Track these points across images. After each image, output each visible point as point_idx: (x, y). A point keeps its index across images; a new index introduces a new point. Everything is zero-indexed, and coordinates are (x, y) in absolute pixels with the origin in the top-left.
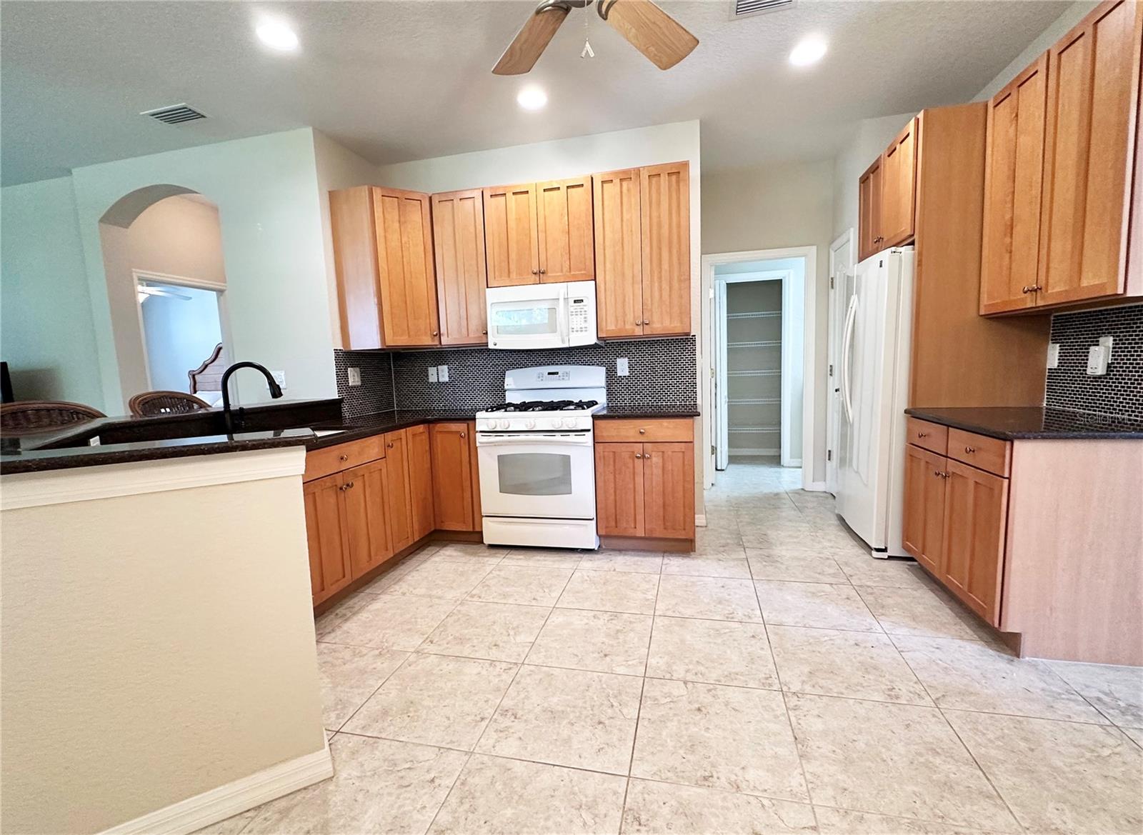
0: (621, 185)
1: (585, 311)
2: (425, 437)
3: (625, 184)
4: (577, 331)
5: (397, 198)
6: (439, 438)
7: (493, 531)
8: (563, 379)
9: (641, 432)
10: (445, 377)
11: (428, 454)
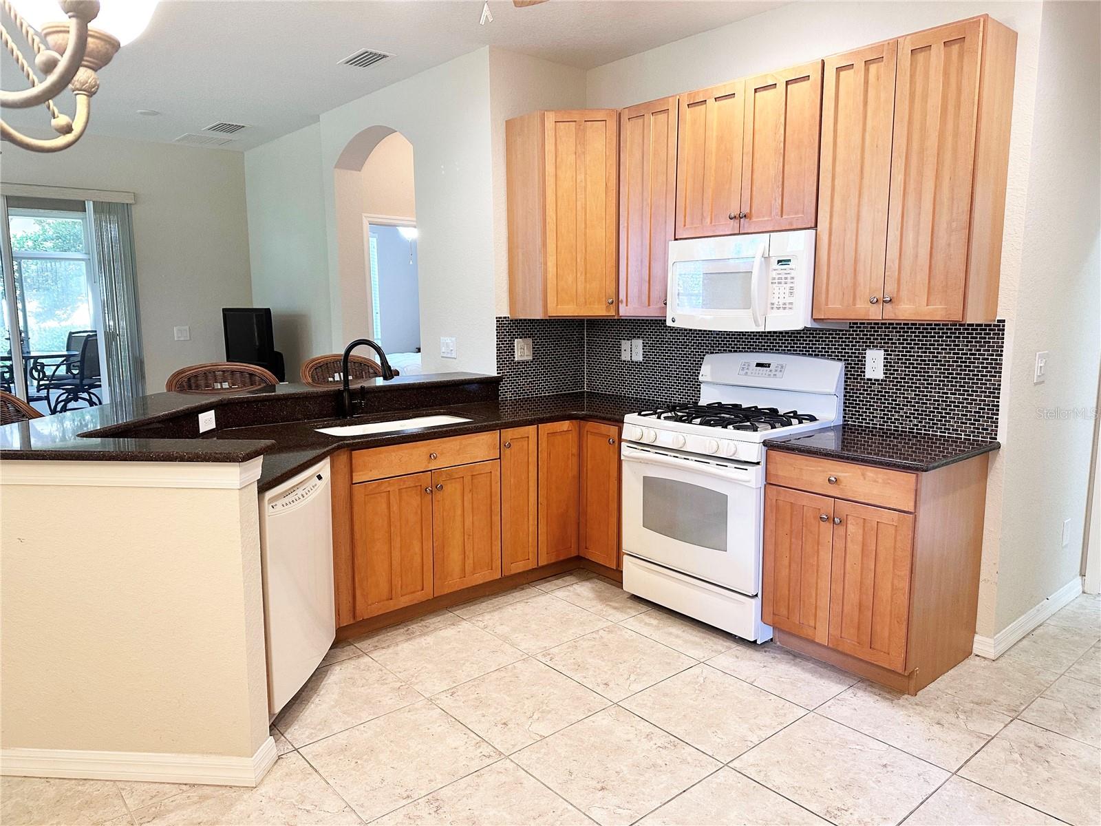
0: (867, 70)
1: (793, 278)
2: (572, 437)
3: (872, 69)
4: (778, 308)
5: (575, 121)
6: (590, 440)
7: (635, 576)
8: (775, 375)
9: (829, 480)
10: (638, 357)
11: (575, 460)
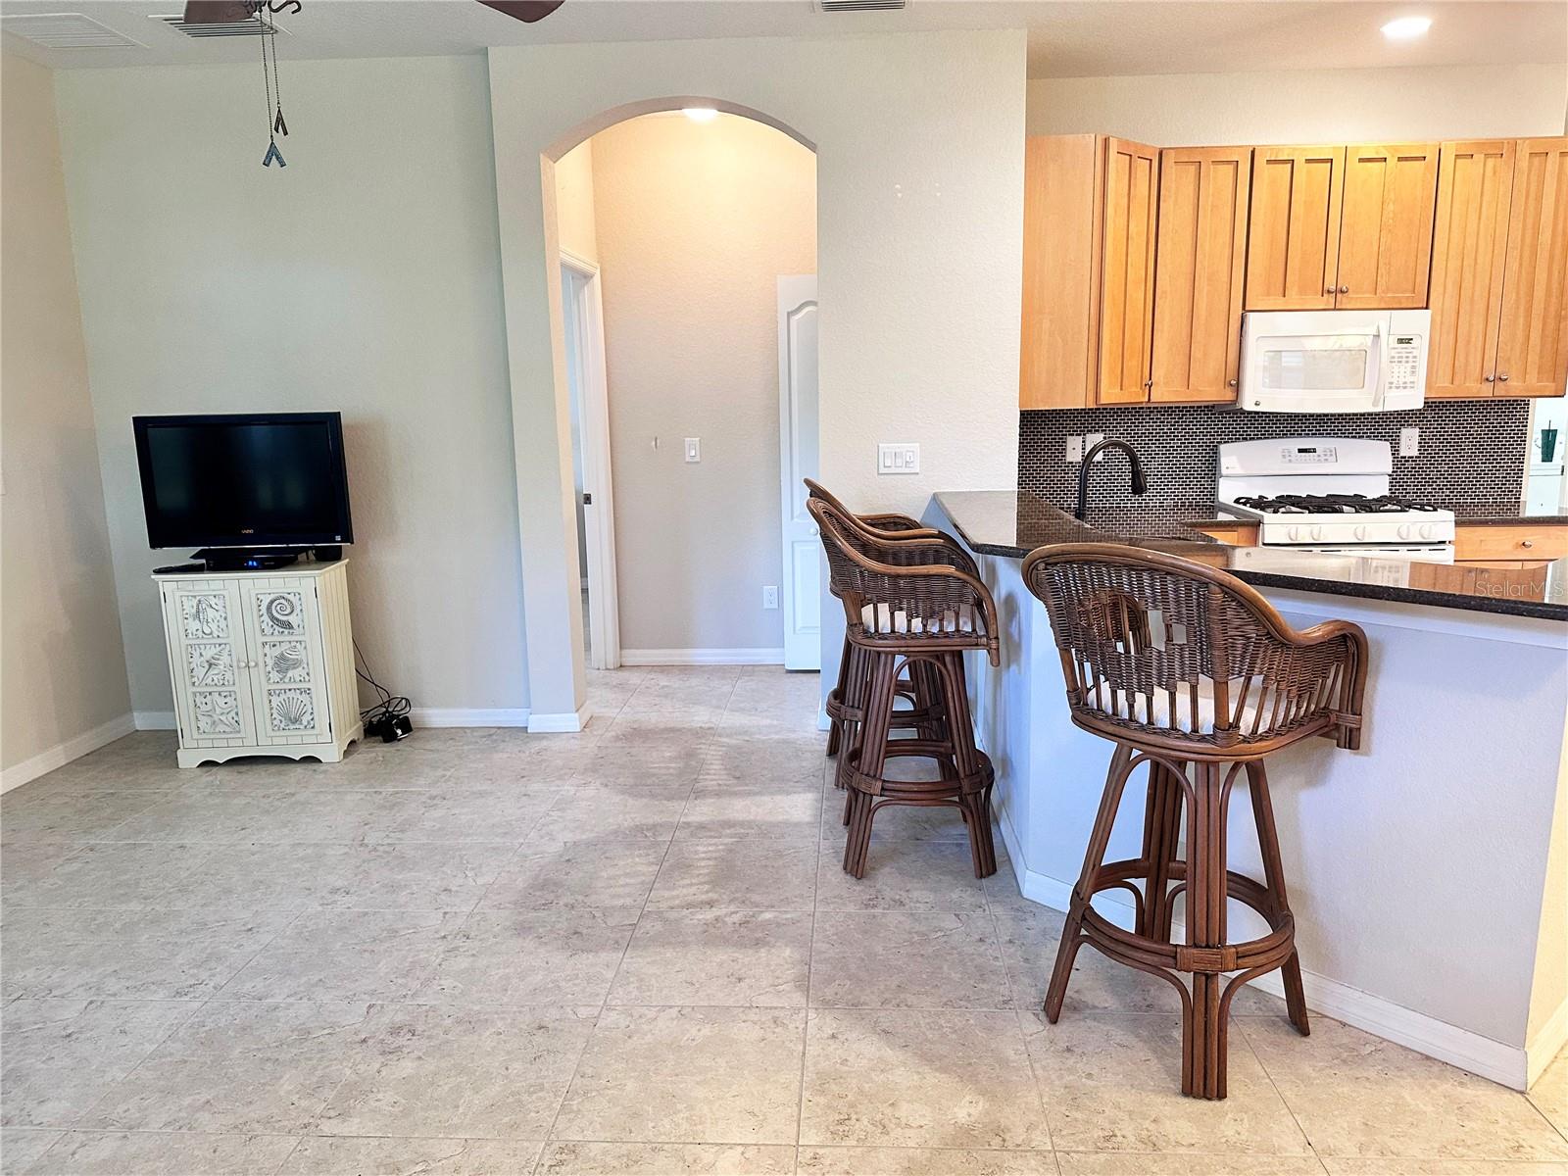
0: (1486, 164)
1: (1415, 357)
3: (1491, 162)
4: (1398, 388)
5: (1130, 156)
8: (1326, 460)
